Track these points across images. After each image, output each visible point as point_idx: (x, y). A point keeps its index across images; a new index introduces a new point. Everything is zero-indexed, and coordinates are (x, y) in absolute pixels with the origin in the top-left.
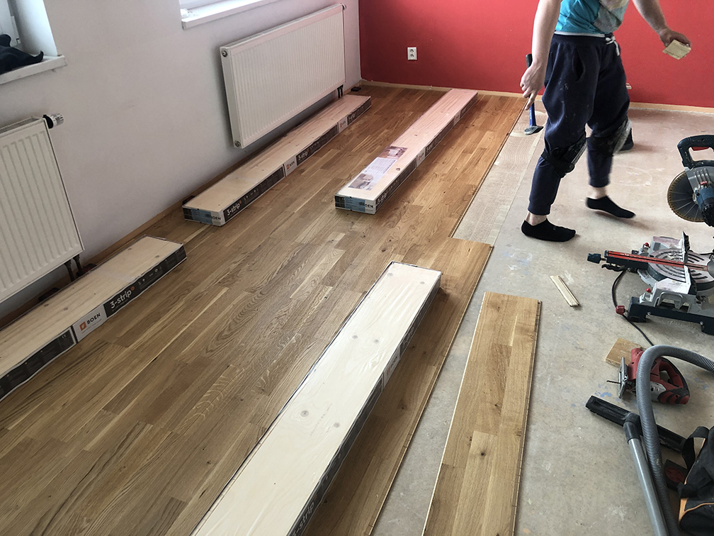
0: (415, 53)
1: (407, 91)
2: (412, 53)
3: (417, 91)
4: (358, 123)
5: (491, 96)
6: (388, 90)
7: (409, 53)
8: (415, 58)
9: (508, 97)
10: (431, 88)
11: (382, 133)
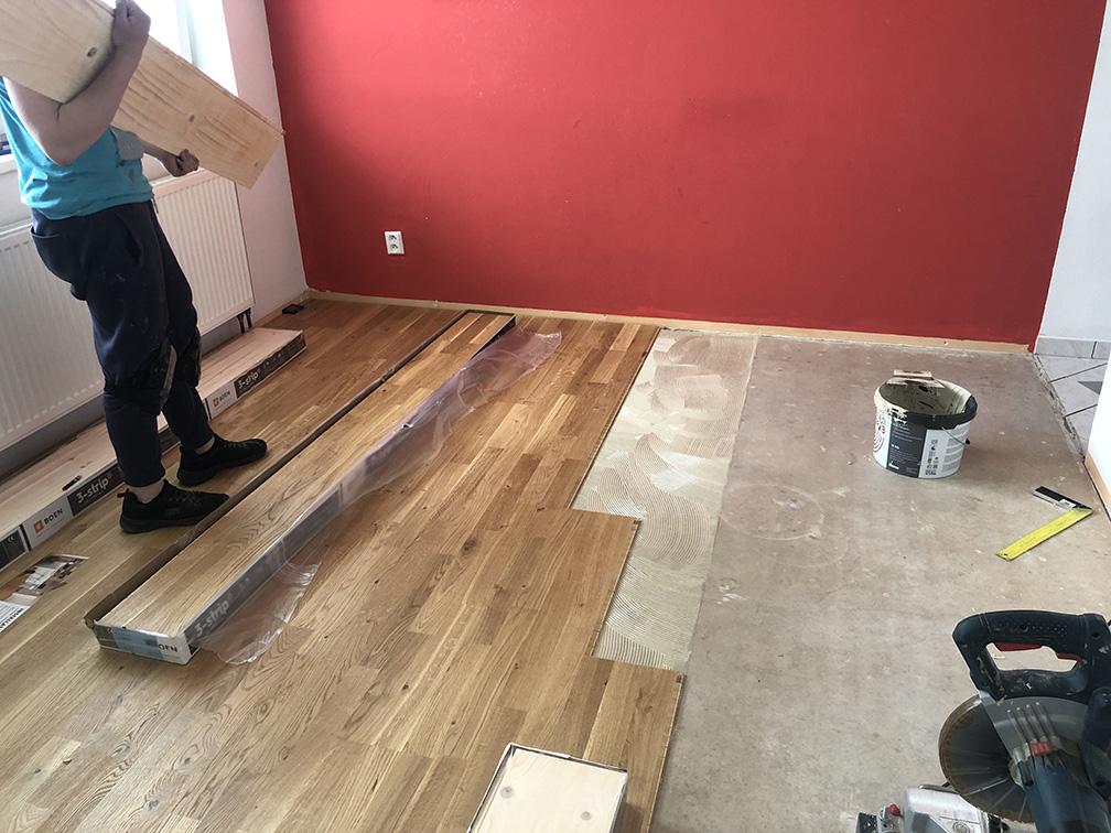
0: (398, 241)
1: (392, 309)
2: (394, 242)
3: (411, 310)
4: (261, 392)
5: (544, 319)
6: (355, 310)
7: (389, 243)
8: (399, 250)
9: (576, 321)
10: (436, 304)
11: (302, 417)
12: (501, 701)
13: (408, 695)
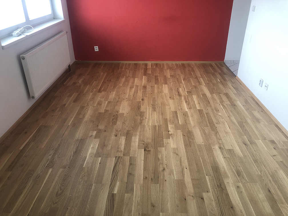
7: (95, 49)
8: (98, 50)
11: (94, 83)
12: (162, 118)
13: (147, 119)
